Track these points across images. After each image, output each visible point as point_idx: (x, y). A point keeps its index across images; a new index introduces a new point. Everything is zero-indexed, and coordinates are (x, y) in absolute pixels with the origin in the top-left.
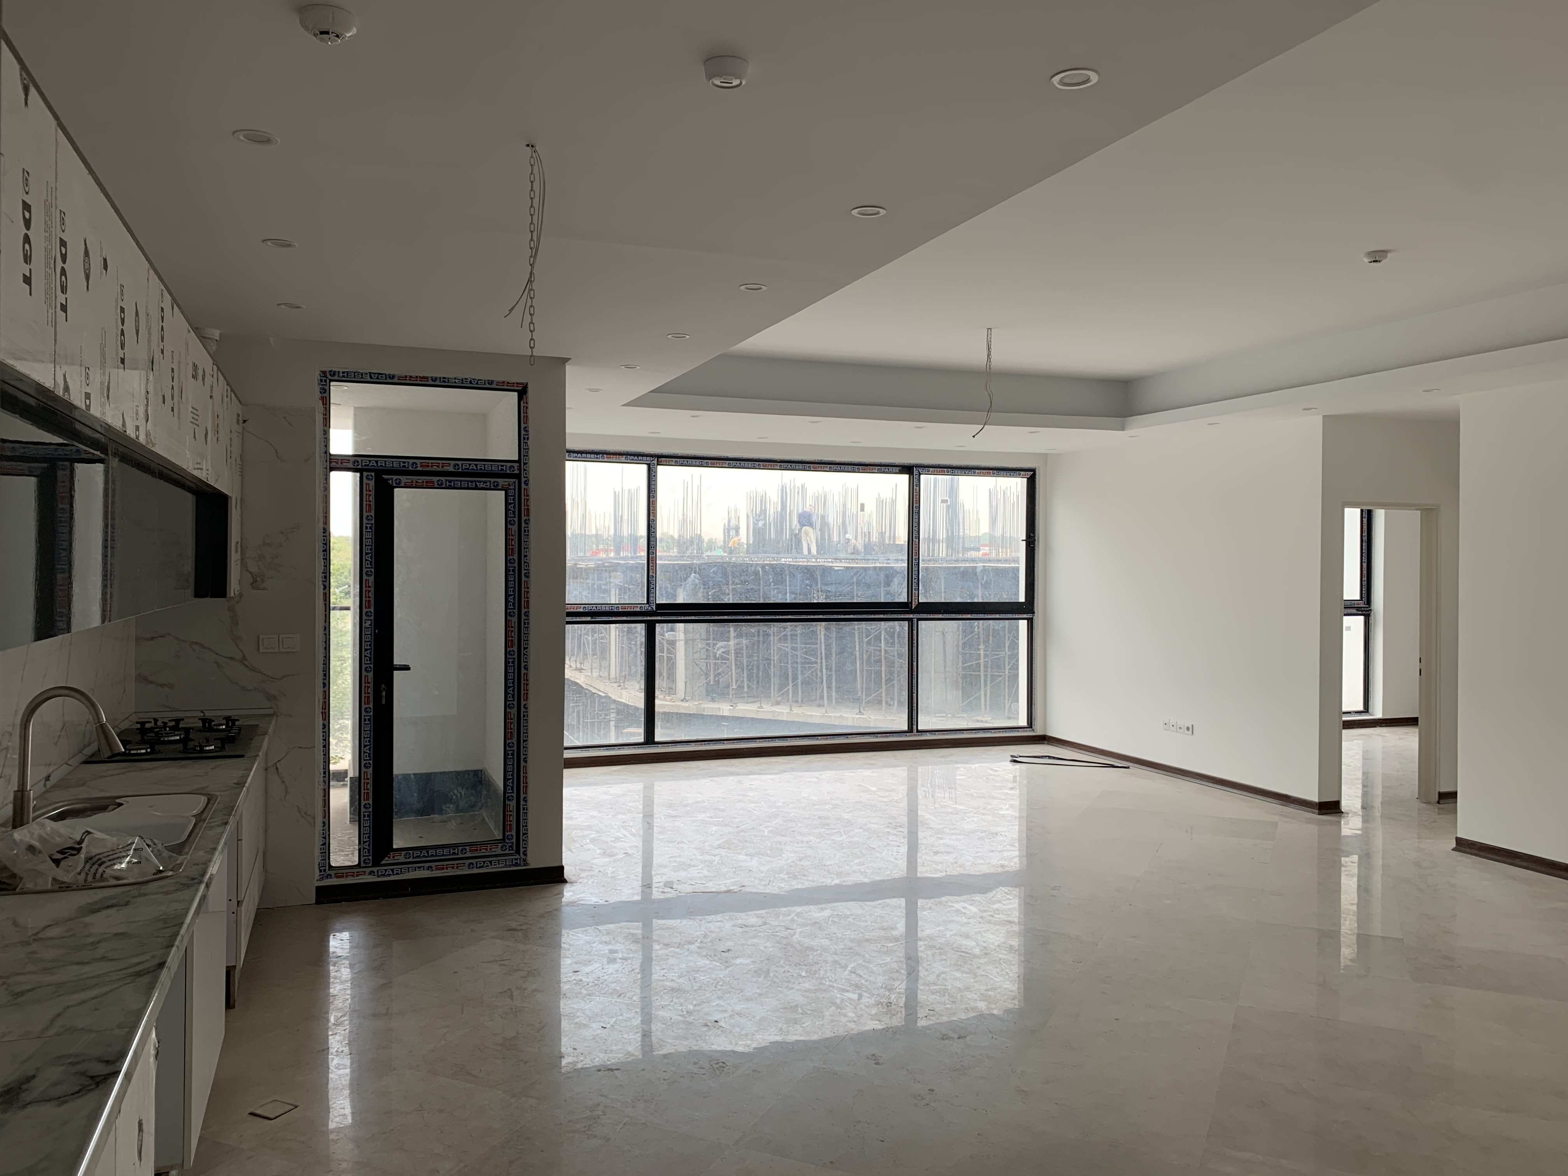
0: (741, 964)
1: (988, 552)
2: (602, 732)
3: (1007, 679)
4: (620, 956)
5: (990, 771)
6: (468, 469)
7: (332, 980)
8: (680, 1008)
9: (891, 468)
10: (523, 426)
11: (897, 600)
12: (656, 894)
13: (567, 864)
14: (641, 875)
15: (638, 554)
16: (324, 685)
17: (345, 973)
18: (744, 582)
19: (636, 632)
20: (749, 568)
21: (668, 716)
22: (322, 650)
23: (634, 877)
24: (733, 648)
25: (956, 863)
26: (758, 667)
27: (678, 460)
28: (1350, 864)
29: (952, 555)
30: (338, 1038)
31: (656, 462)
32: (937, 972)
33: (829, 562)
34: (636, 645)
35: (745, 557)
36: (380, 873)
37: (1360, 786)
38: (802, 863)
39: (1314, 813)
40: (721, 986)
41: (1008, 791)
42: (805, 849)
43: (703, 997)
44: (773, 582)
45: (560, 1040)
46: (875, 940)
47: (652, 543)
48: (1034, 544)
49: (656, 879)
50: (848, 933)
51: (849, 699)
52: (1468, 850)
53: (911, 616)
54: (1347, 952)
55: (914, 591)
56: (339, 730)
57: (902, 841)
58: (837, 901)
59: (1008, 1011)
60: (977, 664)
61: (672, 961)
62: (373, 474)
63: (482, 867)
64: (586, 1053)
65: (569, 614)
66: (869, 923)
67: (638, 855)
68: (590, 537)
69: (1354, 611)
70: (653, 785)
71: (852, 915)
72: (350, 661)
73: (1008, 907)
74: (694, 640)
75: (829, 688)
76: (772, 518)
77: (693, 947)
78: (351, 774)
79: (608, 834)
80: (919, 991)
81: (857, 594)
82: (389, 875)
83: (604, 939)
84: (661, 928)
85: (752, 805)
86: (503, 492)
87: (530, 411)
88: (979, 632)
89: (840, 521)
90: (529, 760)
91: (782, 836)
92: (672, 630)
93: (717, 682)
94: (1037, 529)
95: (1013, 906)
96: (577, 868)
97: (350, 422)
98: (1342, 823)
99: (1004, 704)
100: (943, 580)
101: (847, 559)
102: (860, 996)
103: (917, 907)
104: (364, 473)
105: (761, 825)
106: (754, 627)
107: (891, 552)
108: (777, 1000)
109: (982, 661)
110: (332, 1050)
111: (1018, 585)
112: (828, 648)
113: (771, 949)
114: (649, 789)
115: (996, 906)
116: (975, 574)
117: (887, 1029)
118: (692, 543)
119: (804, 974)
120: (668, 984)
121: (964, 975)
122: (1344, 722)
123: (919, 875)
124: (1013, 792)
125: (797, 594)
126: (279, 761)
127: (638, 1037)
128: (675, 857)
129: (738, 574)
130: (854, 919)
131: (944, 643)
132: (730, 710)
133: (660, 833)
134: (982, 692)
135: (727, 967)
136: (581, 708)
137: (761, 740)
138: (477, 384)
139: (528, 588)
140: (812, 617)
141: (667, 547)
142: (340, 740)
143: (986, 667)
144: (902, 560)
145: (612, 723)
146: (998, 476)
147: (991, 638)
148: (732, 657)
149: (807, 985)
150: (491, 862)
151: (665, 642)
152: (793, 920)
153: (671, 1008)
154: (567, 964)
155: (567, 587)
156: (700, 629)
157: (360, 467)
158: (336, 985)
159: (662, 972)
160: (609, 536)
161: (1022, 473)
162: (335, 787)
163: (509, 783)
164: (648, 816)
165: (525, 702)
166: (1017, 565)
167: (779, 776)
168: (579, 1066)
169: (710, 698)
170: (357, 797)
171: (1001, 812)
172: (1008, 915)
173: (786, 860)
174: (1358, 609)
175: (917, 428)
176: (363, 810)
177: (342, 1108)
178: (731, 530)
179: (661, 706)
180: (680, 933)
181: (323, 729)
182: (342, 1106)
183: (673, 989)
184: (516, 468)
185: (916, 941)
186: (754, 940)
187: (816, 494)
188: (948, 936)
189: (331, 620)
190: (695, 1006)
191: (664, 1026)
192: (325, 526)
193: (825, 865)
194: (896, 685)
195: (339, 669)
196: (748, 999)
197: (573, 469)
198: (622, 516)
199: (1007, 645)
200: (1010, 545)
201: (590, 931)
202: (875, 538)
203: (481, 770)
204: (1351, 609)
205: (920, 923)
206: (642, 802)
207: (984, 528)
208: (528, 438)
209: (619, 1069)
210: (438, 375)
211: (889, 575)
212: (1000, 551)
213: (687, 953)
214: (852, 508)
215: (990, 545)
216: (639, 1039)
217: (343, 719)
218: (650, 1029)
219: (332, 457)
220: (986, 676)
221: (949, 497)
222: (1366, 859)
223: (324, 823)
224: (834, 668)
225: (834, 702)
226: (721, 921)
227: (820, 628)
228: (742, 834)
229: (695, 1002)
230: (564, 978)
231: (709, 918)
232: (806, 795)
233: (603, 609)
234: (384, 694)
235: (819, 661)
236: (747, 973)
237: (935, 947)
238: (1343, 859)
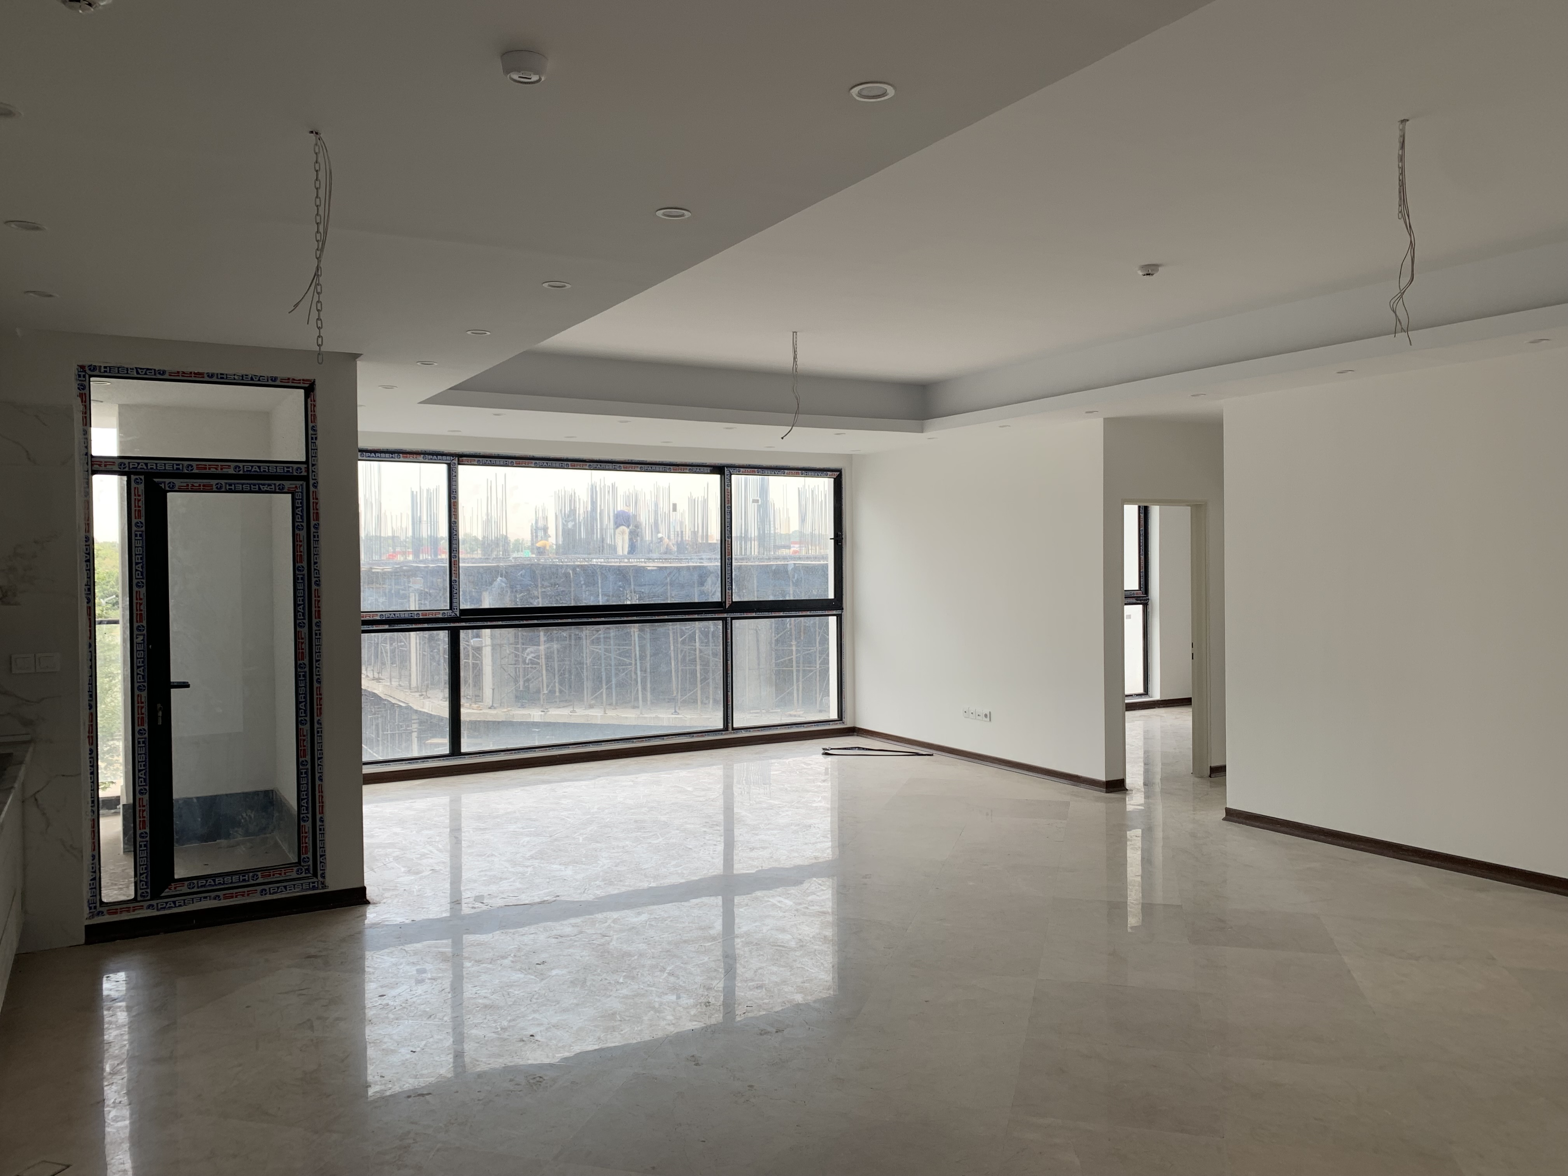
0: (557, 975)
1: (798, 549)
2: (404, 745)
3: (818, 674)
4: (429, 976)
5: (803, 765)
6: (250, 471)
7: (106, 1026)
8: (494, 1025)
9: (702, 468)
10: (310, 425)
11: (711, 600)
12: (466, 910)
13: (369, 885)
14: (449, 892)
15: (439, 557)
16: (91, 707)
17: (122, 1017)
18: (554, 585)
19: (438, 640)
20: (560, 570)
21: (476, 725)
22: (86, 669)
23: (442, 894)
24: (543, 653)
25: (771, 857)
26: (570, 672)
27: (481, 459)
28: (1135, 836)
29: (763, 554)
30: (114, 1088)
31: (456, 462)
32: (755, 968)
33: (642, 562)
34: (438, 653)
35: (555, 558)
36: (160, 907)
37: (1142, 764)
38: (618, 869)
39: (1101, 791)
40: (537, 999)
41: (820, 784)
42: (621, 854)
43: (518, 1012)
44: (584, 584)
45: (366, 1068)
46: (693, 941)
47: (454, 546)
48: (842, 542)
49: (465, 895)
50: (666, 935)
51: (664, 699)
52: (1236, 819)
53: (725, 615)
54: (1133, 921)
55: (727, 591)
56: (108, 752)
57: (719, 839)
58: (654, 904)
59: (824, 1001)
60: (789, 660)
61: (484, 977)
62: (142, 477)
63: (276, 893)
64: (395, 1079)
65: (365, 623)
66: (687, 924)
67: (446, 871)
68: (388, 538)
69: (1134, 601)
70: (461, 797)
71: (669, 917)
72: (120, 677)
73: (821, 898)
74: (501, 646)
75: (644, 689)
76: (581, 518)
77: (507, 962)
78: (123, 801)
79: (413, 851)
80: (736, 988)
81: (671, 594)
82: (170, 908)
83: (412, 959)
84: (472, 945)
85: (565, 813)
86: (290, 495)
87: (318, 409)
88: (791, 628)
89: (652, 520)
90: (325, 778)
91: (597, 842)
92: (478, 636)
93: (527, 688)
94: (844, 528)
95: (827, 897)
96: (381, 888)
97: (115, 420)
98: (1127, 799)
99: (816, 697)
100: (755, 579)
101: (660, 559)
102: (679, 997)
103: (734, 905)
104: (132, 476)
105: (575, 833)
106: (566, 630)
107: (704, 552)
108: (595, 1009)
109: (794, 657)
110: (109, 1101)
111: (827, 582)
112: (642, 648)
113: (587, 958)
114: (455, 803)
115: (810, 898)
116: (787, 572)
117: (705, 1029)
118: (497, 545)
119: (621, 980)
120: (480, 1001)
121: (781, 969)
122: (1127, 704)
123: (735, 872)
124: (825, 784)
125: (609, 596)
126: (38, 791)
127: (450, 1058)
128: (485, 871)
129: (548, 577)
130: (671, 921)
131: (758, 641)
132: (541, 715)
133: (469, 847)
134: (795, 687)
135: (542, 979)
136: (380, 720)
137: (574, 746)
138: (259, 380)
139: (319, 597)
140: (625, 619)
141: (470, 548)
142: (110, 763)
143: (798, 662)
144: (715, 559)
145: (415, 735)
146: (807, 476)
147: (802, 634)
148: (543, 661)
149: (625, 992)
150: (285, 887)
151: (470, 649)
152: (609, 927)
153: (484, 1026)
154: (371, 988)
155: (362, 594)
156: (508, 634)
157: (127, 469)
158: (110, 1031)
159: (474, 990)
160: (407, 537)
161: (829, 473)
162: (105, 816)
163: (304, 803)
164: (456, 831)
165: (319, 718)
166: (826, 562)
167: (593, 781)
168: (388, 1093)
169: (520, 704)
170: (132, 825)
171: (814, 805)
172: (822, 906)
173: (602, 866)
174: (1137, 598)
175: (727, 428)
176: (138, 839)
177: (121, 1164)
178: (539, 530)
179: (468, 714)
180: (492, 949)
181: (90, 754)
182: (121, 1161)
183: (486, 1006)
184: (303, 470)
185: (733, 938)
186: (569, 950)
187: (627, 493)
188: (764, 931)
189: (97, 634)
190: (510, 1021)
191: (477, 1045)
192: (87, 534)
193: (642, 869)
194: (711, 683)
195: (107, 686)
196: (565, 1010)
197: (365, 469)
198: (420, 516)
199: (818, 641)
200: (819, 543)
201: (396, 952)
202: (687, 536)
203: (272, 791)
204: (1132, 598)
205: (737, 921)
206: (448, 817)
207: (795, 526)
208: (316, 438)
209: (430, 1094)
210: (215, 372)
211: (702, 574)
212: (810, 548)
213: (499, 969)
214: (664, 507)
215: (800, 543)
216: (452, 1060)
217: (113, 740)
218: (463, 1049)
219: (93, 460)
220: (798, 671)
221: (760, 497)
222: (1148, 832)
223: (93, 856)
224: (648, 670)
225: (649, 703)
226: (536, 933)
227: (634, 630)
228: (556, 843)
229: (509, 1018)
230: (368, 1004)
231: (522, 930)
232: (621, 799)
233: (402, 616)
234: (160, 714)
235: (633, 662)
236: (563, 984)
237: (752, 943)
238: (1128, 832)
